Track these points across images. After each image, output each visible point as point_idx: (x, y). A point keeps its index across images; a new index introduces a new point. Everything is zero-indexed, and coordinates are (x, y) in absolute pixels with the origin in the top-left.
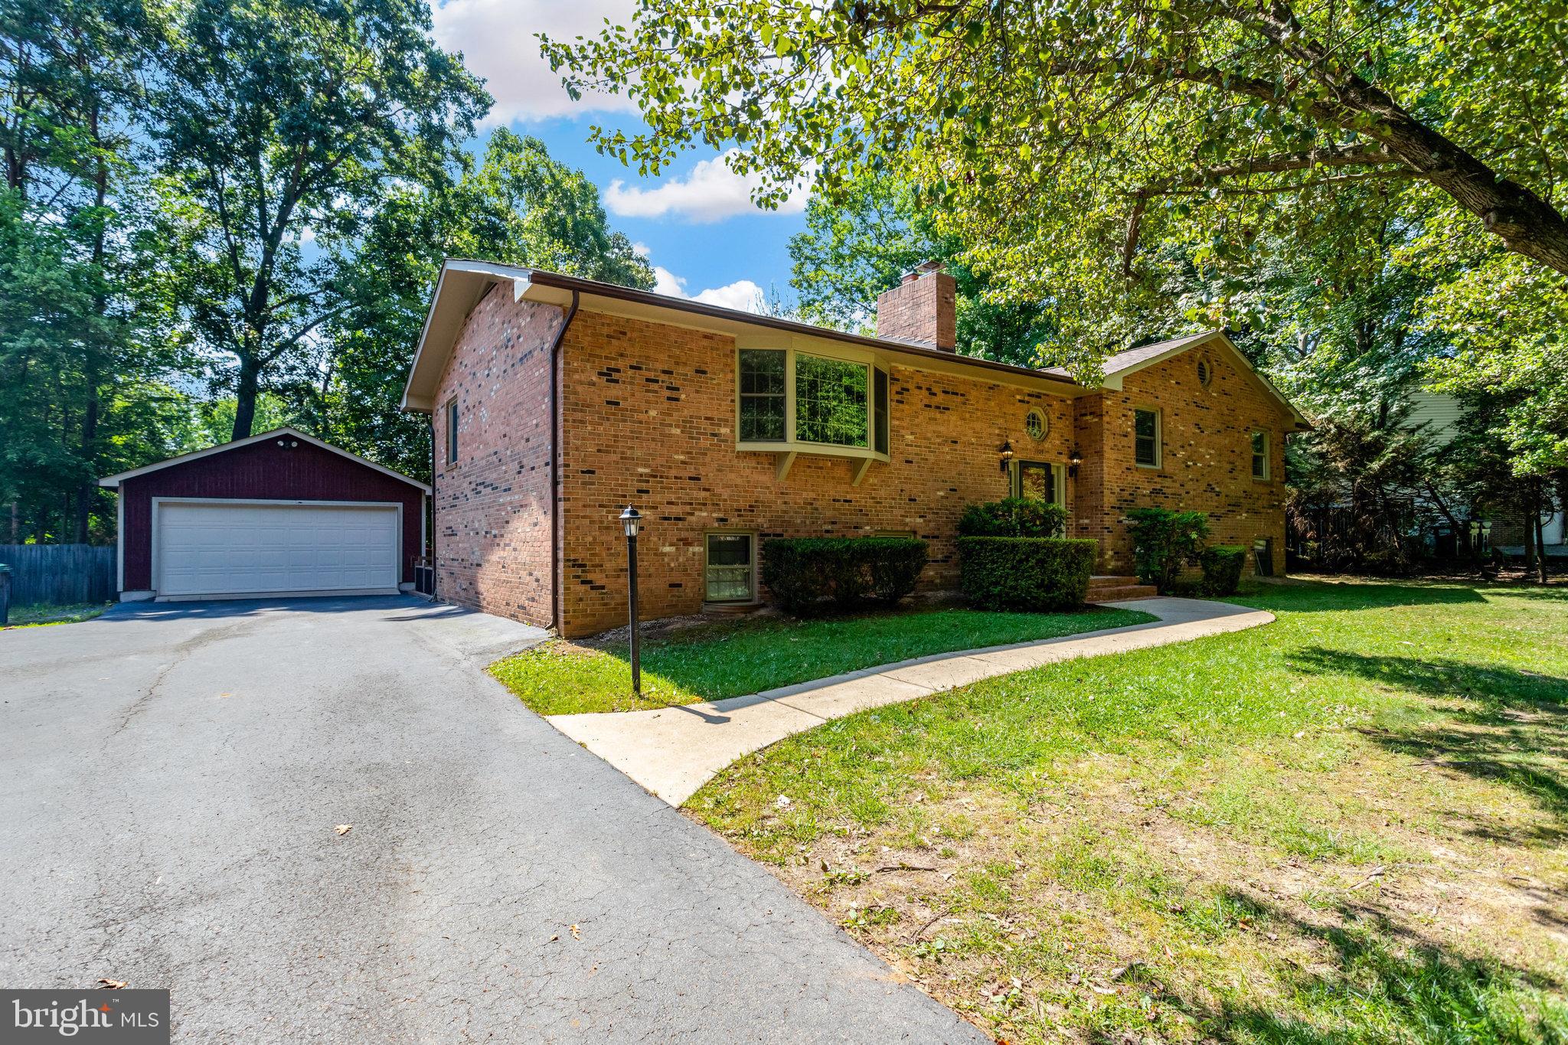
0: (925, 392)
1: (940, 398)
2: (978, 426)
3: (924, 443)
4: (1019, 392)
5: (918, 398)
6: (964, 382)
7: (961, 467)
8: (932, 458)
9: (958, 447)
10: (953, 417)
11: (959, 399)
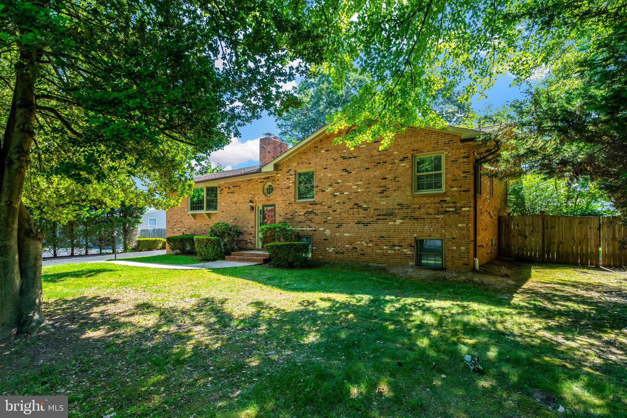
0: (228, 189)
1: (232, 189)
2: (244, 195)
3: (227, 205)
4: (260, 179)
5: (226, 191)
6: (240, 181)
7: (238, 211)
8: (229, 209)
9: (237, 204)
10: (236, 195)
11: (238, 188)
